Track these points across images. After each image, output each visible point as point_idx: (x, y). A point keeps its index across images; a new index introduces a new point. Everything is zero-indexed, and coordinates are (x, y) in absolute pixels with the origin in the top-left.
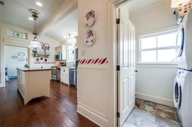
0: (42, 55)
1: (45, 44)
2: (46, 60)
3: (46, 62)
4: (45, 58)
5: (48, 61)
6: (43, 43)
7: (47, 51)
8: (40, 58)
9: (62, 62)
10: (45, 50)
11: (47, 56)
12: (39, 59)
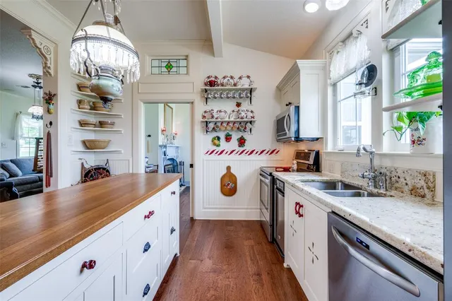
0: (228, 123)
1: (240, 78)
2: (242, 142)
3: (242, 149)
4: (239, 135)
5: (248, 147)
6: (232, 77)
7: (245, 106)
8: (222, 135)
9: (303, 147)
10: (238, 105)
11: (244, 125)
12: (219, 138)
